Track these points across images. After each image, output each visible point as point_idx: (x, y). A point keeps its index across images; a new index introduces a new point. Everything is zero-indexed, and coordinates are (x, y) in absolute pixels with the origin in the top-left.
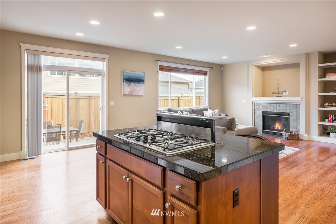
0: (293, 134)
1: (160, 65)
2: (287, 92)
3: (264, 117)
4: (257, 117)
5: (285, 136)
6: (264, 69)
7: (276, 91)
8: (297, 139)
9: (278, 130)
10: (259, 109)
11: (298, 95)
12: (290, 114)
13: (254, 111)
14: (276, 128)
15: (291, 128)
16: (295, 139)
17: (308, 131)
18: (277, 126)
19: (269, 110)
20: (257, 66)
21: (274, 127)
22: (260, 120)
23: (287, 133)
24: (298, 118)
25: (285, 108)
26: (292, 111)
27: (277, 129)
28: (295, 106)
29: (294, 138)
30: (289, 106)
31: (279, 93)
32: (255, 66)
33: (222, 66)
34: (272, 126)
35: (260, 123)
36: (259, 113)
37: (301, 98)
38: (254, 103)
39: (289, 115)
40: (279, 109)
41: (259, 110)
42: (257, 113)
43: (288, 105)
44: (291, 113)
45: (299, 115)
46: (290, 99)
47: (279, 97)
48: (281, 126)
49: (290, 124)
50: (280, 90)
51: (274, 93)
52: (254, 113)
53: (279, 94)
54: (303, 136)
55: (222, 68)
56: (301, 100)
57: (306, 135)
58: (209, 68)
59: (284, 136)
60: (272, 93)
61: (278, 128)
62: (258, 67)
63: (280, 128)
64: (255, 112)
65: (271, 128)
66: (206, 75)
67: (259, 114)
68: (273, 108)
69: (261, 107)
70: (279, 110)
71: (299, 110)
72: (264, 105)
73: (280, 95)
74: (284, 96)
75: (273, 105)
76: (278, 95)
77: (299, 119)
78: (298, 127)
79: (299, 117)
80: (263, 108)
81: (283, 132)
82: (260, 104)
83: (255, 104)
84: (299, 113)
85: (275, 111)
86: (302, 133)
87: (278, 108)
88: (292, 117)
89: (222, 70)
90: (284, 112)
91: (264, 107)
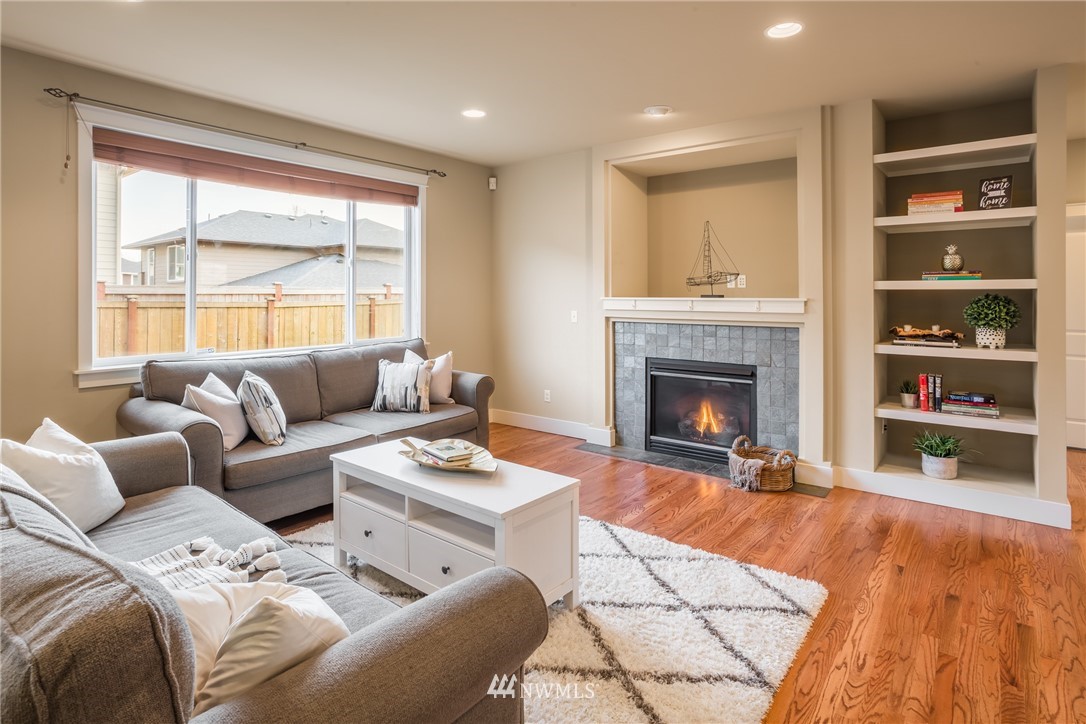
0: (775, 463)
1: (96, 130)
2: (744, 277)
3: (653, 383)
4: (627, 380)
5: (742, 473)
6: (655, 182)
7: (700, 274)
8: (788, 485)
9: (708, 437)
10: (631, 349)
11: (790, 290)
12: (760, 371)
13: (615, 354)
14: (701, 429)
15: (762, 432)
16: (781, 488)
17: (833, 448)
18: (705, 420)
19: (671, 353)
20: (626, 171)
21: (693, 426)
22: (636, 396)
23: (751, 461)
24: (792, 389)
25: (740, 345)
26: (767, 360)
27: (705, 434)
28: (780, 336)
29: (777, 482)
30: (754, 336)
31: (711, 280)
32: (614, 166)
33: (491, 171)
34: (686, 416)
35: (636, 405)
36: (633, 366)
37: (806, 303)
38: (614, 323)
39: (753, 375)
40: (713, 347)
41: (633, 354)
42: (626, 365)
43: (750, 334)
44: (765, 369)
45: (797, 377)
46: (759, 308)
47: (712, 296)
48: (721, 417)
49: (759, 416)
50: (716, 267)
51: (692, 282)
52: (615, 366)
53: (710, 284)
54: (814, 470)
55: (493, 180)
56: (806, 311)
57: (826, 467)
58: (427, 173)
59: (737, 474)
60: (686, 281)
61: (709, 426)
62: (628, 172)
63: (715, 429)
64: (619, 359)
65: (680, 426)
66: (415, 203)
67: (634, 370)
68: (687, 344)
69: (640, 341)
70: (712, 353)
71: (796, 355)
72: (652, 329)
73: (717, 289)
74: (737, 293)
75: (688, 331)
76: (707, 289)
77: (798, 395)
78: (790, 429)
79: (796, 385)
80: (647, 342)
81: (732, 456)
82: (639, 327)
83: (618, 326)
84: (798, 369)
85: (698, 356)
86: (811, 454)
87: (710, 342)
88: (768, 384)
89: (493, 186)
90: (732, 360)
91: (652, 339)
